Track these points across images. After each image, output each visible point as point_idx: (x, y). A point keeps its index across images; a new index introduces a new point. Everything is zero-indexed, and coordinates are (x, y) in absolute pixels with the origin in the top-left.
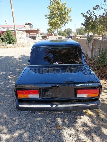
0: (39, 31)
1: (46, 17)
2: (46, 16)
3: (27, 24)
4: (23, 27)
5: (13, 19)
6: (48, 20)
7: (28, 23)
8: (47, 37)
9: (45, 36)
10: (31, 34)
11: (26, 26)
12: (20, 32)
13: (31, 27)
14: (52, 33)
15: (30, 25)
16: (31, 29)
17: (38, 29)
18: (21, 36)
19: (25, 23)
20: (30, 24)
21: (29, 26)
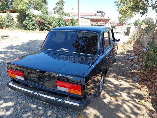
0: (110, 19)
1: (116, 4)
2: (116, 2)
3: (99, 12)
4: (94, 15)
6: (118, 6)
7: (100, 11)
8: (116, 27)
9: (115, 25)
11: (98, 14)
13: (103, 15)
14: (123, 23)
16: (102, 17)
17: (109, 17)
19: (97, 11)
20: (102, 12)
21: (100, 14)
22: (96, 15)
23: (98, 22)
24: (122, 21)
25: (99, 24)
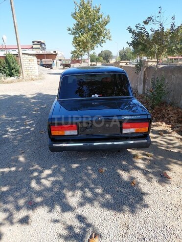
0: (57, 54)
1: (70, 32)
2: (69, 30)
3: (36, 43)
4: (30, 49)
5: (16, 36)
6: (73, 36)
7: (38, 42)
8: (72, 65)
9: (67, 63)
10: (43, 60)
11: (34, 46)
12: (27, 56)
13: (44, 49)
14: (80, 59)
15: (41, 45)
16: (44, 51)
17: (55, 52)
18: (29, 62)
19: (33, 42)
20: (40, 43)
21: (39, 46)
22: (32, 48)
23: (41, 59)
24: (78, 57)
25: (43, 63)
